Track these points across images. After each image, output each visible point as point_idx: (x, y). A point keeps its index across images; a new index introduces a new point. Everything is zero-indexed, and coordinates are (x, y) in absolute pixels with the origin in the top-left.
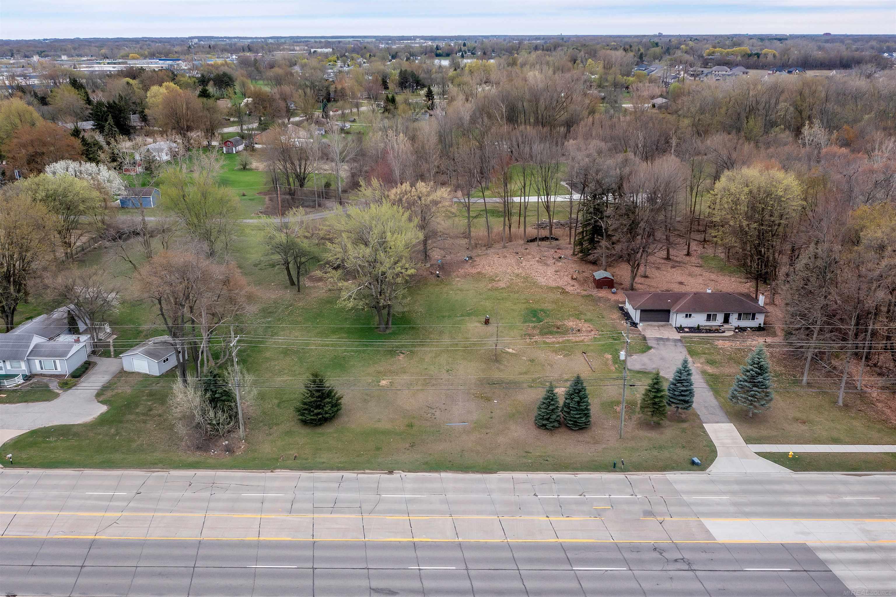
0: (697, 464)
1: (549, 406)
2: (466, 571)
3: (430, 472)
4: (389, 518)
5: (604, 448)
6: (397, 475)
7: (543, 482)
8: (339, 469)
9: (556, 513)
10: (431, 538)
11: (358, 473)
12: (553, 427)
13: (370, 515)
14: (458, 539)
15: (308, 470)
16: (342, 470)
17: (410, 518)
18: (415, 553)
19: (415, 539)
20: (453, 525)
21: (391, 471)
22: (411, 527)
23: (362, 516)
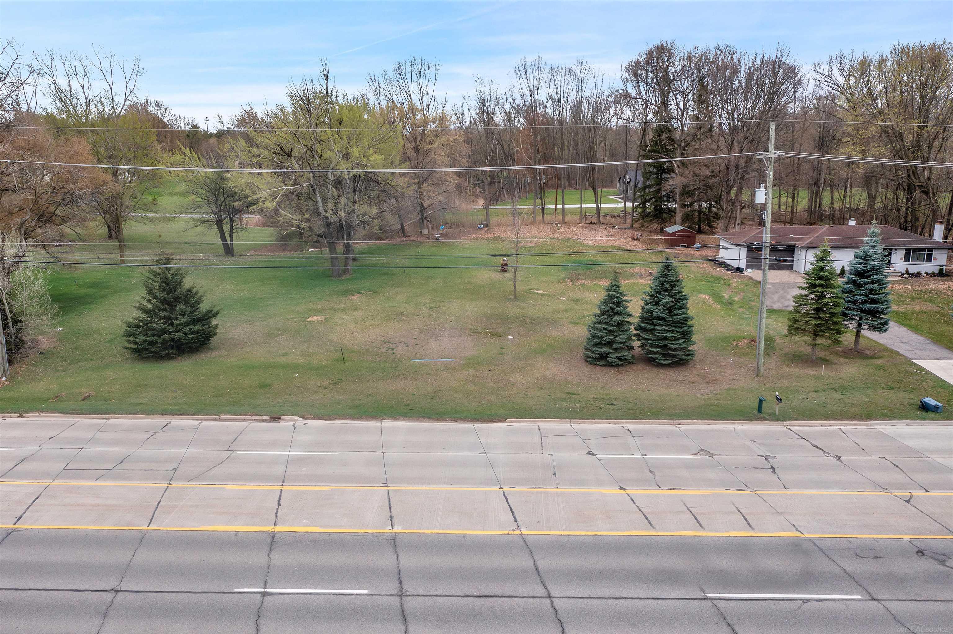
0: (935, 409)
1: (611, 317)
2: (397, 599)
3: (360, 418)
4: (231, 488)
5: (729, 389)
6: (286, 423)
7: (606, 436)
8: (164, 413)
9: (641, 482)
10: (321, 527)
11: (202, 420)
12: (619, 359)
13: (189, 483)
14: (393, 528)
15: (98, 414)
16: (171, 414)
17: (284, 488)
18: (267, 557)
19: (278, 529)
20: (387, 501)
21: (277, 416)
22: (279, 504)
23: (170, 484)
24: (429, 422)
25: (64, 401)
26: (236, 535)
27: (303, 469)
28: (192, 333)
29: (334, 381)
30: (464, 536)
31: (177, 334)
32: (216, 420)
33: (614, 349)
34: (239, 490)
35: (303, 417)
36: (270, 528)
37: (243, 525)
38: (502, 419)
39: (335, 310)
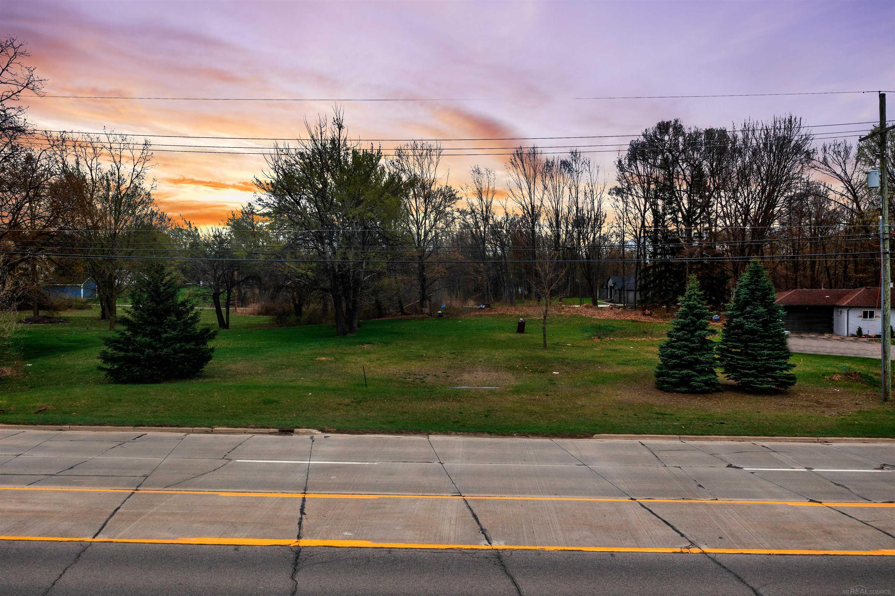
1: (692, 333)
6: (301, 436)
7: (739, 451)
8: (138, 424)
9: (835, 495)
10: (373, 540)
11: (188, 432)
12: (706, 383)
13: (166, 489)
14: (490, 544)
15: (52, 425)
16: (148, 426)
17: (307, 496)
18: (290, 581)
19: (304, 542)
20: (468, 511)
21: (289, 429)
22: (302, 512)
23: (137, 490)
24: (490, 437)
25: (12, 414)
26: (236, 549)
27: (332, 477)
28: (183, 352)
29: (358, 400)
30: (612, 554)
31: (165, 350)
32: (207, 432)
33: (697, 371)
34: (241, 497)
35: (323, 431)
36: (292, 542)
37: (247, 537)
38: (589, 435)
39: (345, 354)
